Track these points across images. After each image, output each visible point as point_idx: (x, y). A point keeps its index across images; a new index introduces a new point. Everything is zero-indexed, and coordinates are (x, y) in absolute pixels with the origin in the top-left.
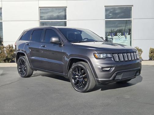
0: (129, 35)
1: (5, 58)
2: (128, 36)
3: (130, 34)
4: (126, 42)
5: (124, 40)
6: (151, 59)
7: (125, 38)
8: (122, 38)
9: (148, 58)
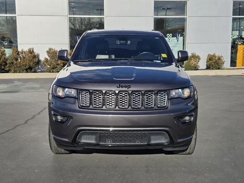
0: (182, 37)
1: (27, 67)
2: (181, 39)
3: (182, 35)
4: (178, 45)
5: (175, 43)
6: (208, 68)
7: (176, 40)
8: (172, 40)
9: (205, 67)
